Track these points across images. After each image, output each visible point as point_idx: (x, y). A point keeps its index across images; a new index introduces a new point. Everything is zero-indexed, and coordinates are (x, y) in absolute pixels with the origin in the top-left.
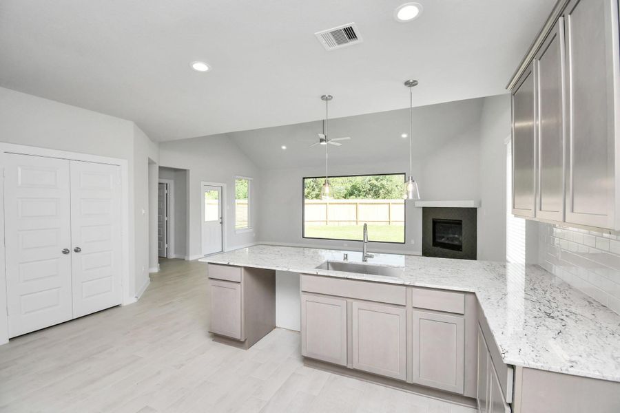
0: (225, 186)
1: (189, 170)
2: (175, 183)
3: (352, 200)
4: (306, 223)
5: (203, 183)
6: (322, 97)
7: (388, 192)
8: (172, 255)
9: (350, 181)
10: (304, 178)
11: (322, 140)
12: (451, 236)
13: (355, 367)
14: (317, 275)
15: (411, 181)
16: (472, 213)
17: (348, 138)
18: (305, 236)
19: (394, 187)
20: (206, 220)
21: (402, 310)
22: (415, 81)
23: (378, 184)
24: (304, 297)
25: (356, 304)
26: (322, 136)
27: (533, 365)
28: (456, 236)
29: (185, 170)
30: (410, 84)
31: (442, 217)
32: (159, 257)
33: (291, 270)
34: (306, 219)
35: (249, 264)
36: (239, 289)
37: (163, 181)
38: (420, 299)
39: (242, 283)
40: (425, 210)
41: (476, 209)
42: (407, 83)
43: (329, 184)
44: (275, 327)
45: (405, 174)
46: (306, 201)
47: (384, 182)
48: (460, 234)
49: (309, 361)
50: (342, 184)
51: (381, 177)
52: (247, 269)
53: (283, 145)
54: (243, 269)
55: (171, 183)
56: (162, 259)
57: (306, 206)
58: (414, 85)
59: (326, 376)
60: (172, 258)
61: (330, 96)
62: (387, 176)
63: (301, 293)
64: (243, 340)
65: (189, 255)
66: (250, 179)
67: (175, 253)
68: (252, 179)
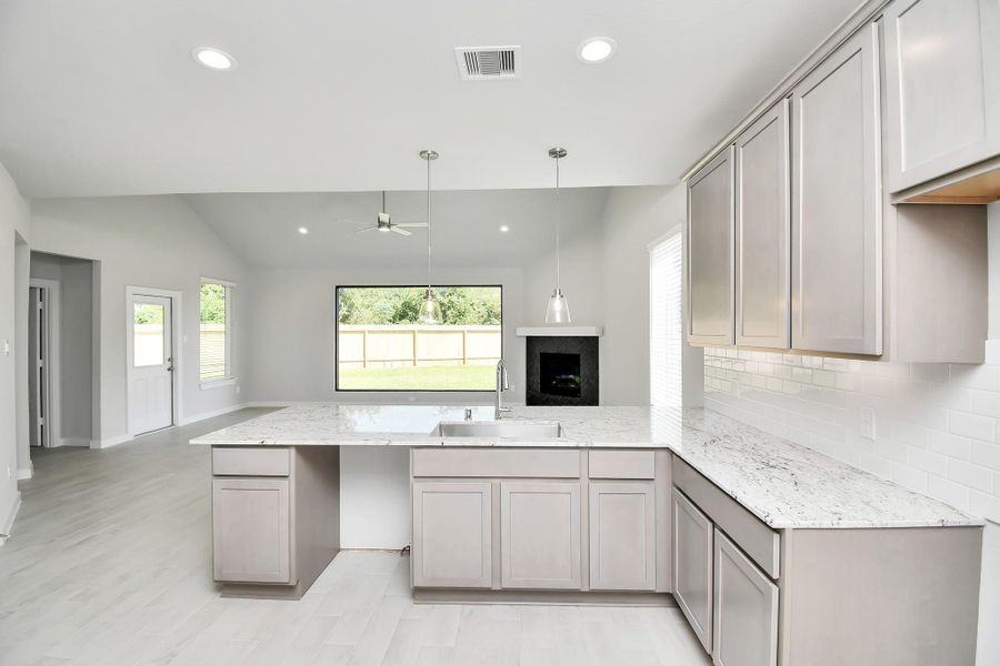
0: (177, 295)
1: (99, 262)
2: (63, 288)
3: (405, 325)
4: (341, 366)
5: (130, 289)
6: (421, 153)
7: (461, 314)
8: (56, 440)
9: (396, 295)
10: (338, 287)
11: (381, 224)
12: (564, 377)
13: (506, 584)
14: (443, 447)
15: (558, 296)
16: (591, 343)
17: (425, 225)
18: (340, 388)
19: (468, 306)
20: (137, 364)
21: (576, 484)
22: (563, 150)
23: (446, 301)
24: (418, 487)
25: (507, 486)
26: (385, 217)
27: (804, 524)
28: (571, 376)
29: (90, 261)
30: (557, 154)
31: (552, 350)
32: (31, 446)
33: (394, 443)
34: (341, 358)
35: (305, 439)
36: (287, 489)
37: (39, 283)
38: (601, 465)
39: (292, 477)
40: (530, 340)
41: (597, 338)
42: (553, 153)
43: (433, 296)
44: (339, 550)
45: (501, 286)
46: (342, 327)
47: (454, 298)
48: (577, 373)
49: (422, 593)
50: (388, 300)
51: (450, 290)
52: (301, 450)
53: (304, 225)
54: (293, 451)
55: (53, 287)
56: (38, 451)
57: (341, 336)
58: (560, 156)
59: (455, 611)
60: (56, 446)
61: (434, 153)
62: (458, 289)
63: (412, 479)
64: (293, 583)
65: (99, 438)
66: (228, 284)
67: (63, 435)
68: (234, 285)
